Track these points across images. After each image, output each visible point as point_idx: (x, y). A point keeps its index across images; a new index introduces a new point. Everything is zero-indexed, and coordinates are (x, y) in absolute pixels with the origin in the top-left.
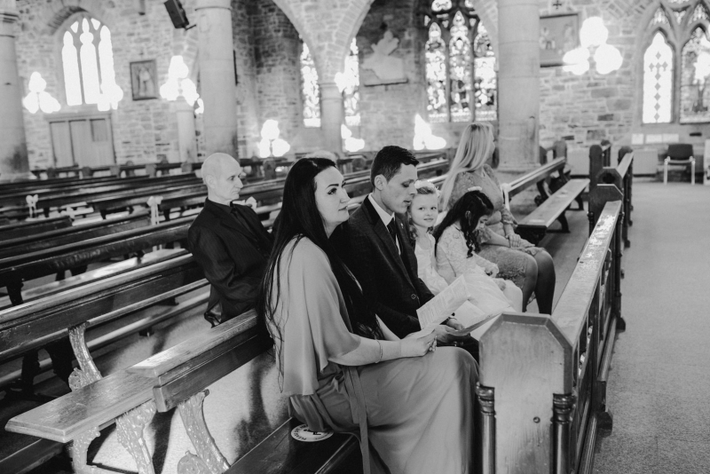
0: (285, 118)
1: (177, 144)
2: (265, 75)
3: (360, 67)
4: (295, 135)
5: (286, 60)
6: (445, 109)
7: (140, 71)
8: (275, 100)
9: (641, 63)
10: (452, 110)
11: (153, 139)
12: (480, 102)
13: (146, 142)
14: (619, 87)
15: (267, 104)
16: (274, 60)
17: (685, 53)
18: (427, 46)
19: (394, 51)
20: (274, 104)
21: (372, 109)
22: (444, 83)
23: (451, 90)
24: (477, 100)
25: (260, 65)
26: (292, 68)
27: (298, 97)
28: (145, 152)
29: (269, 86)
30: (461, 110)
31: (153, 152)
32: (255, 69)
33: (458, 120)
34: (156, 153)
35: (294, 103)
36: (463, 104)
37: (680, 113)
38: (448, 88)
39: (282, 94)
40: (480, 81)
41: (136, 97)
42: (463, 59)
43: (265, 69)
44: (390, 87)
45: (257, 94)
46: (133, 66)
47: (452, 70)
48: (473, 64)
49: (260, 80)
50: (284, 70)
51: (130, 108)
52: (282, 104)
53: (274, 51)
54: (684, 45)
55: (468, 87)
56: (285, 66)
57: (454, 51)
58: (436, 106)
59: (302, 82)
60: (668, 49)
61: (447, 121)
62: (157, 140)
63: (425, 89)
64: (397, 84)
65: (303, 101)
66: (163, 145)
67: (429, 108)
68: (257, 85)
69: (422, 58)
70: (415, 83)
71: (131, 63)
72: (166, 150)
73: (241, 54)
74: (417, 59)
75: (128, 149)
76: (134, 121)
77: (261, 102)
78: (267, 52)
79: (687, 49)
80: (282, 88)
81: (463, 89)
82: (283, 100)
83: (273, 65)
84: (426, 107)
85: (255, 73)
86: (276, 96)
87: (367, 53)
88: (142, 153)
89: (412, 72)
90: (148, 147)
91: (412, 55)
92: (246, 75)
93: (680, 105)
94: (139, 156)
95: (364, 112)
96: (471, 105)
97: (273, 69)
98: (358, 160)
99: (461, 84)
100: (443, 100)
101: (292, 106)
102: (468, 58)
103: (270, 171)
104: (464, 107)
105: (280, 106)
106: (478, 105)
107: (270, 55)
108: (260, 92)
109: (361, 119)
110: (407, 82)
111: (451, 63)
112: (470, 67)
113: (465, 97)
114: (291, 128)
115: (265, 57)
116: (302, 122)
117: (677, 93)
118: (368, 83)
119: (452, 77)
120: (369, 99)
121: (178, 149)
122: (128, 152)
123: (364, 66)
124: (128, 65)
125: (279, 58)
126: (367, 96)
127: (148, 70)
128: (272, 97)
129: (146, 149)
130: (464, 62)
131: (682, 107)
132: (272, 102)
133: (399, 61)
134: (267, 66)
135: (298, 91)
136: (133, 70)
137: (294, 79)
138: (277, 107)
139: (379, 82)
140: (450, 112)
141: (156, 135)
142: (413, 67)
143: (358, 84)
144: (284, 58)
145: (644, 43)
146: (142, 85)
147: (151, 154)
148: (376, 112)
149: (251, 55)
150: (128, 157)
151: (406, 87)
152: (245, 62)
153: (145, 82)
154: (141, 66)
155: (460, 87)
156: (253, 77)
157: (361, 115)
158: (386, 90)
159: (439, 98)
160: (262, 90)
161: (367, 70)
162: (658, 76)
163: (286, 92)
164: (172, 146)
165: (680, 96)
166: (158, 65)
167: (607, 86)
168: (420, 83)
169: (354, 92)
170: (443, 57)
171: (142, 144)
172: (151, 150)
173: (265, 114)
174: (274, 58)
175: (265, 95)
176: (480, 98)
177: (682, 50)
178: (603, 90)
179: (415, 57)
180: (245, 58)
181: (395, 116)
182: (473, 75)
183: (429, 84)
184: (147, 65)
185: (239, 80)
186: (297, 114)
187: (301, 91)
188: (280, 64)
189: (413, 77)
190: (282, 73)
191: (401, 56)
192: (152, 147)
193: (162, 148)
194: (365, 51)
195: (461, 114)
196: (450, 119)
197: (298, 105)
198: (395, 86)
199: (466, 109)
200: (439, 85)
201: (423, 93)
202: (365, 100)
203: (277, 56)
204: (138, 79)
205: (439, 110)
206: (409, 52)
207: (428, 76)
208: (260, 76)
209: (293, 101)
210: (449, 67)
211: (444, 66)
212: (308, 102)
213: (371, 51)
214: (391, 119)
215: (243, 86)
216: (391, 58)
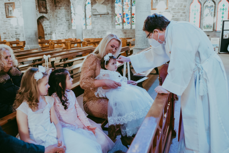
0: (65, 26)
1: (23, 34)
2: (58, 10)
3: (91, 8)
4: (68, 32)
5: (65, 5)
6: (121, 24)
7: (9, 6)
8: (62, 19)
9: (189, 10)
10: (124, 24)
11: (14, 32)
12: (134, 22)
13: (12, 33)
14: (181, 17)
15: (59, 20)
16: (61, 5)
17: (204, 6)
18: (116, 1)
19: (104, 2)
20: (61, 21)
21: (96, 23)
22: (121, 15)
23: (124, 17)
24: (132, 21)
25: (56, 6)
26: (67, 8)
27: (70, 18)
28: (11, 37)
29: (60, 14)
30: (127, 24)
31: (14, 37)
32: (54, 8)
33: (126, 28)
34: (16, 37)
35: (68, 21)
36: (127, 22)
37: (202, 28)
38: (122, 17)
39: (64, 17)
40: (134, 14)
41: (7, 16)
42: (128, 7)
43: (58, 8)
44: (102, 16)
45: (55, 17)
46: (6, 4)
47: (124, 10)
48: (131, 8)
49: (56, 12)
50: (65, 8)
51: (6, 21)
52: (64, 21)
53: (61, 1)
54: (205, 3)
55: (130, 16)
56: (65, 7)
57: (125, 3)
58: (118, 23)
59: (71, 13)
60: (199, 4)
61: (122, 28)
62: (16, 33)
63: (115, 17)
64: (105, 14)
65: (72, 20)
66: (18, 34)
67: (116, 23)
68: (55, 14)
69: (114, 5)
70: (111, 14)
71: (5, 4)
72: (19, 36)
73: (49, 2)
74: (112, 6)
75: (5, 35)
76: (7, 25)
77: (56, 20)
78: (59, 2)
79: (205, 5)
80: (64, 15)
81: (128, 17)
82: (64, 19)
83: (61, 7)
84: (115, 23)
85: (54, 9)
86: (62, 18)
87: (94, 3)
88: (10, 37)
89: (110, 10)
90: (12, 35)
91: (110, 4)
92: (50, 10)
93: (202, 25)
94: (9, 38)
95: (93, 24)
96: (130, 23)
97: (61, 8)
98: (84, 42)
99: (127, 15)
100: (121, 21)
101: (68, 22)
102: (130, 6)
103: (52, 46)
104: (128, 24)
105: (63, 21)
106: (133, 23)
107: (60, 3)
108: (56, 16)
109: (92, 27)
110: (108, 14)
111: (124, 8)
112: (130, 9)
113: (128, 20)
114: (67, 29)
115: (58, 3)
116: (71, 27)
117: (202, 21)
118: (94, 14)
119: (124, 12)
120: (95, 20)
121: (23, 36)
122: (5, 37)
123: (93, 8)
124: (4, 4)
125: (63, 4)
126: (94, 19)
127: (12, 6)
128: (60, 18)
129: (12, 36)
130: (128, 8)
131: (203, 25)
132: (60, 20)
133: (105, 6)
134: (58, 7)
135: (70, 16)
136: (6, 6)
137: (68, 12)
138: (62, 22)
139: (98, 14)
140: (123, 25)
141: (15, 31)
142: (110, 9)
143: (91, 14)
144: (65, 4)
145: (191, 2)
146: (10, 12)
147: (14, 38)
148: (97, 25)
149: (53, 2)
150: (5, 38)
151: (108, 16)
152: (51, 5)
153: (11, 11)
154: (9, 5)
155: (127, 17)
156: (53, 11)
157: (92, 25)
158: (101, 17)
159: (120, 20)
160: (57, 15)
161: (94, 9)
162: (195, 14)
163: (65, 16)
164: (21, 35)
165: (203, 21)
166: (15, 4)
167: (177, 17)
168: (113, 14)
169: (90, 17)
170: (121, 5)
171: (10, 34)
172: (13, 36)
173: (58, 24)
174: (61, 4)
175: (58, 17)
176: (134, 20)
177: (204, 5)
178: (176, 18)
179: (111, 5)
180: (50, 3)
181: (104, 26)
182: (131, 12)
183: (116, 15)
184: (11, 4)
185: (48, 12)
186: (70, 25)
187: (71, 16)
188: (63, 6)
189: (110, 12)
190: (64, 9)
191: (106, 5)
192: (14, 35)
193: (18, 35)
194: (93, 2)
195: (127, 26)
196: (123, 28)
197: (70, 21)
198: (104, 15)
199: (129, 24)
200: (120, 15)
201: (114, 18)
202: (93, 20)
203: (62, 3)
204: (8, 9)
205: (119, 24)
206: (109, 3)
207: (116, 12)
208: (56, 10)
209: (68, 20)
210: (123, 9)
211: (121, 9)
212: (73, 20)
213: (96, 3)
214: (102, 27)
215: (49, 14)
216: (102, 5)
